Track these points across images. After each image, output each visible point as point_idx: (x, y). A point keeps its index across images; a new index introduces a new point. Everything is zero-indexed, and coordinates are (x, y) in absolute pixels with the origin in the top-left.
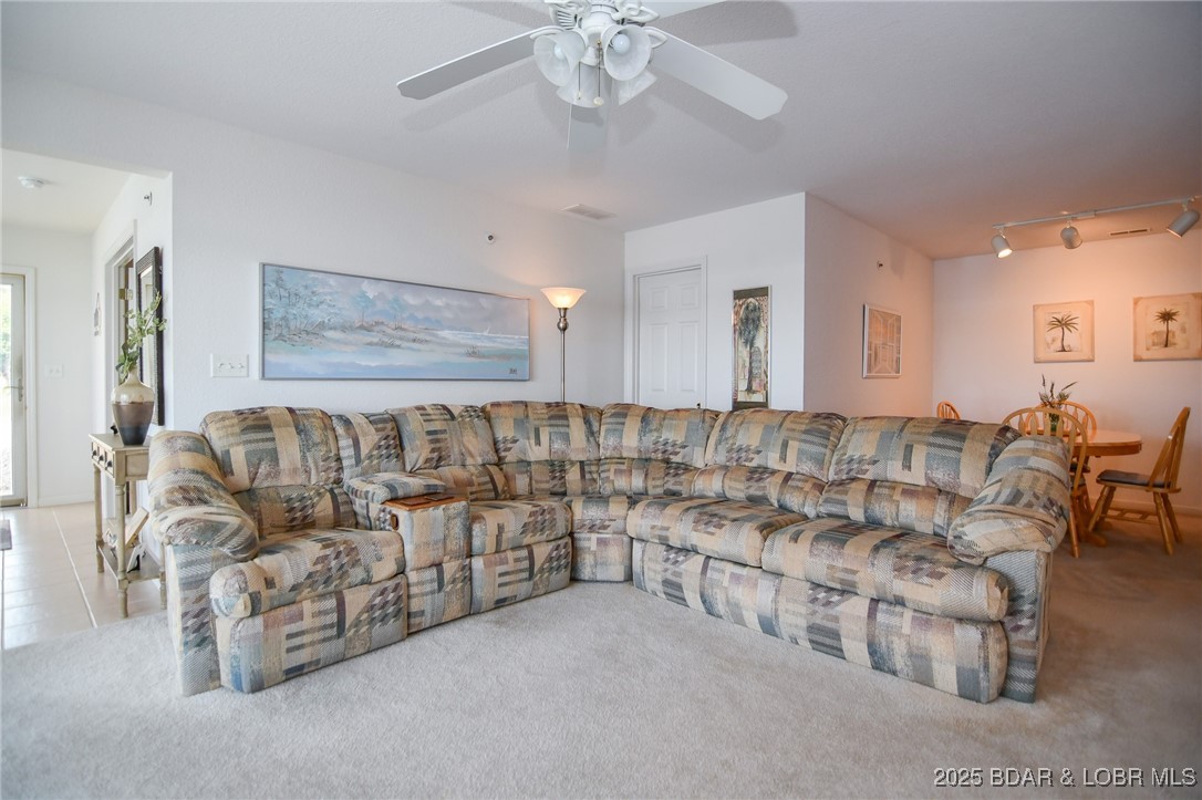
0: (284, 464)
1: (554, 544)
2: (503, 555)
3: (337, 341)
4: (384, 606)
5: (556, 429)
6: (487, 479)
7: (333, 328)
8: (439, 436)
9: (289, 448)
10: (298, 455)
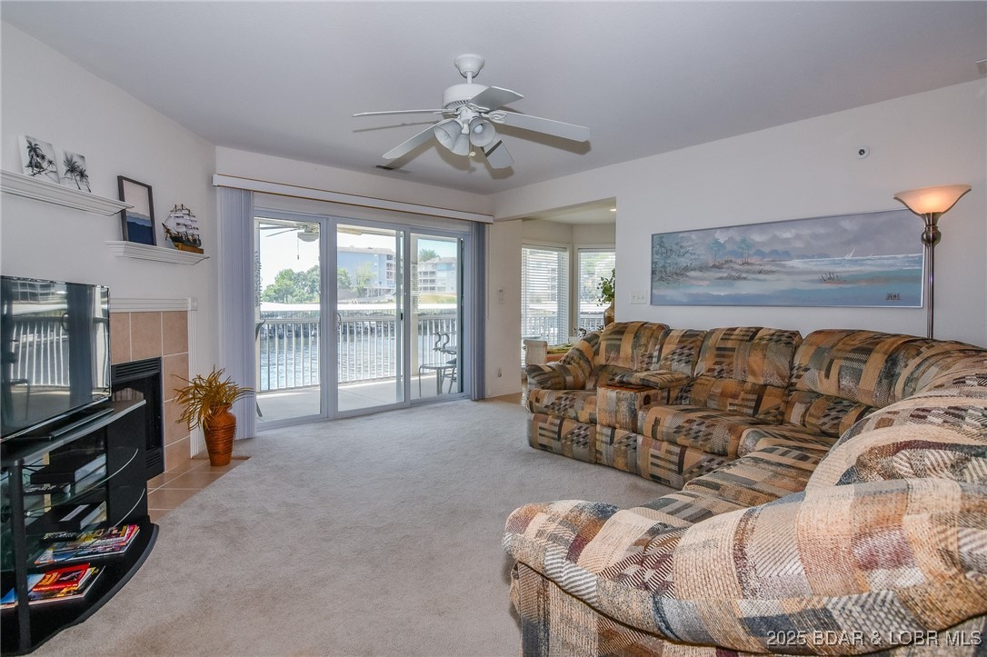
0: (622, 354)
1: (710, 457)
2: (658, 443)
4: (579, 435)
5: (848, 364)
6: (755, 397)
8: (726, 353)
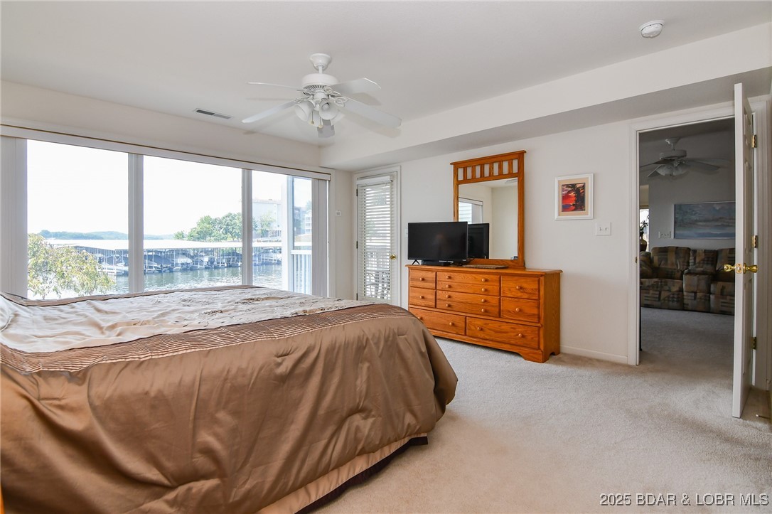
0: (669, 262)
3: (702, 226)
4: (673, 297)
7: (701, 221)
9: (672, 258)
10: (674, 260)
